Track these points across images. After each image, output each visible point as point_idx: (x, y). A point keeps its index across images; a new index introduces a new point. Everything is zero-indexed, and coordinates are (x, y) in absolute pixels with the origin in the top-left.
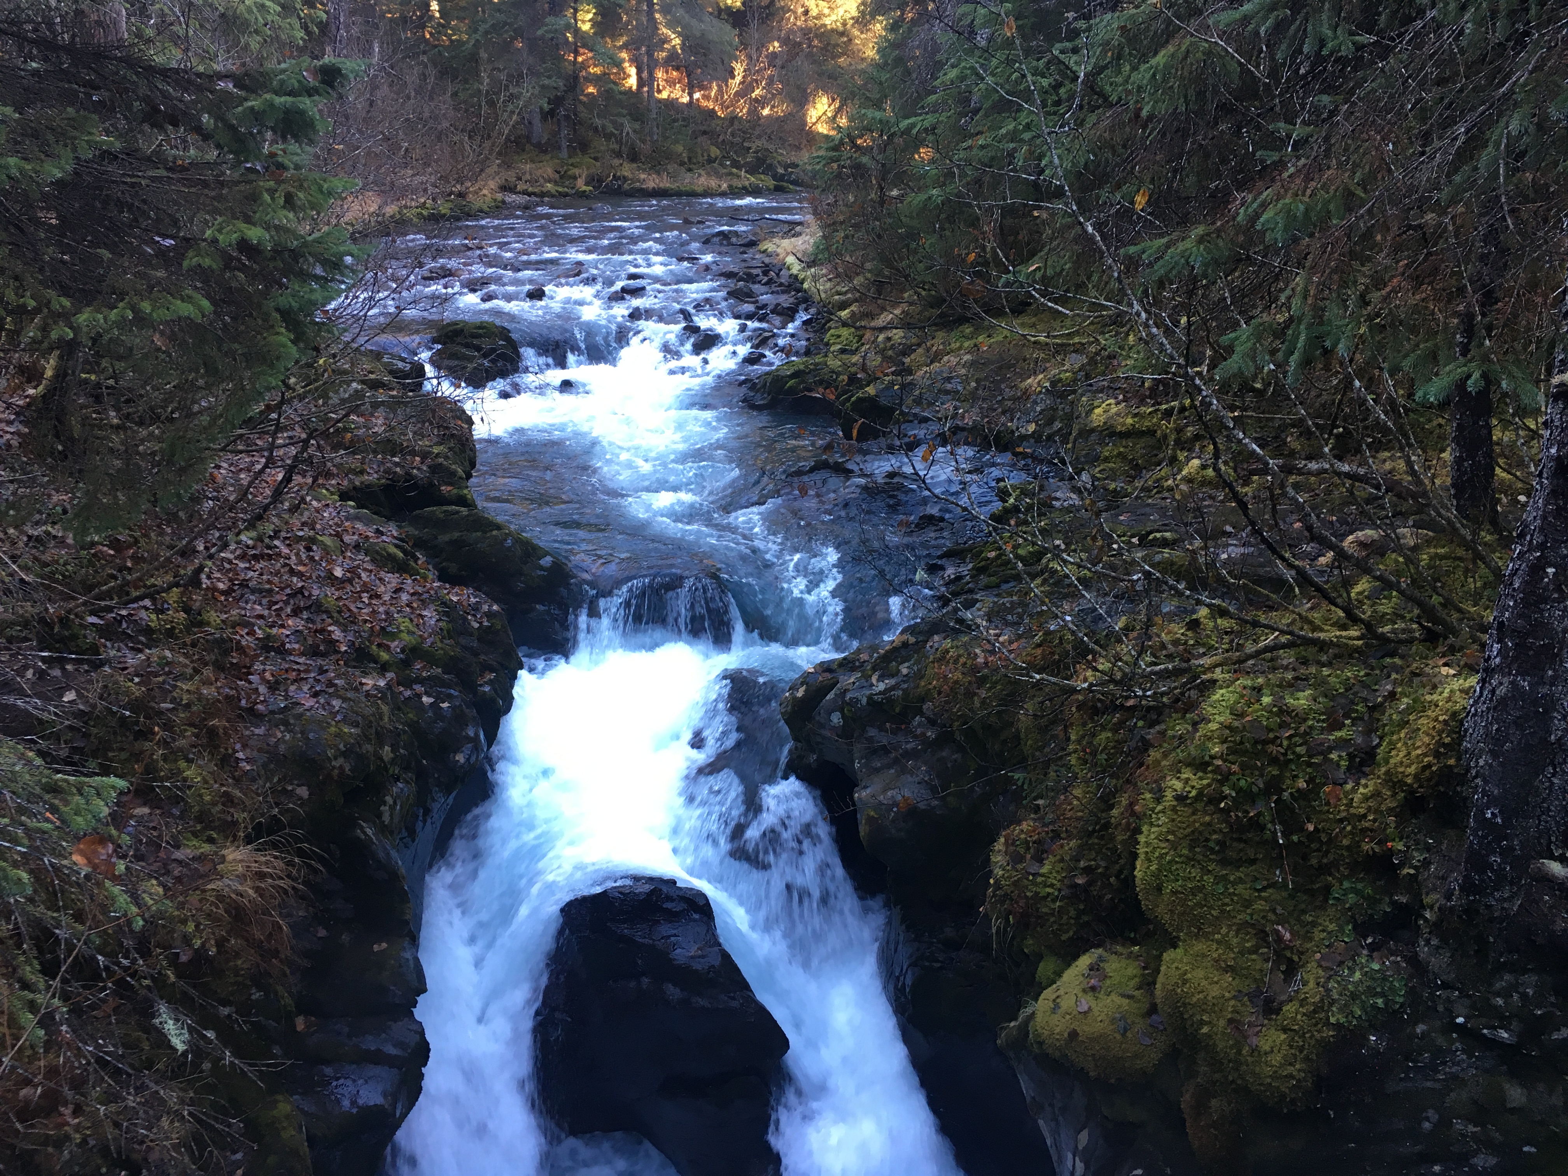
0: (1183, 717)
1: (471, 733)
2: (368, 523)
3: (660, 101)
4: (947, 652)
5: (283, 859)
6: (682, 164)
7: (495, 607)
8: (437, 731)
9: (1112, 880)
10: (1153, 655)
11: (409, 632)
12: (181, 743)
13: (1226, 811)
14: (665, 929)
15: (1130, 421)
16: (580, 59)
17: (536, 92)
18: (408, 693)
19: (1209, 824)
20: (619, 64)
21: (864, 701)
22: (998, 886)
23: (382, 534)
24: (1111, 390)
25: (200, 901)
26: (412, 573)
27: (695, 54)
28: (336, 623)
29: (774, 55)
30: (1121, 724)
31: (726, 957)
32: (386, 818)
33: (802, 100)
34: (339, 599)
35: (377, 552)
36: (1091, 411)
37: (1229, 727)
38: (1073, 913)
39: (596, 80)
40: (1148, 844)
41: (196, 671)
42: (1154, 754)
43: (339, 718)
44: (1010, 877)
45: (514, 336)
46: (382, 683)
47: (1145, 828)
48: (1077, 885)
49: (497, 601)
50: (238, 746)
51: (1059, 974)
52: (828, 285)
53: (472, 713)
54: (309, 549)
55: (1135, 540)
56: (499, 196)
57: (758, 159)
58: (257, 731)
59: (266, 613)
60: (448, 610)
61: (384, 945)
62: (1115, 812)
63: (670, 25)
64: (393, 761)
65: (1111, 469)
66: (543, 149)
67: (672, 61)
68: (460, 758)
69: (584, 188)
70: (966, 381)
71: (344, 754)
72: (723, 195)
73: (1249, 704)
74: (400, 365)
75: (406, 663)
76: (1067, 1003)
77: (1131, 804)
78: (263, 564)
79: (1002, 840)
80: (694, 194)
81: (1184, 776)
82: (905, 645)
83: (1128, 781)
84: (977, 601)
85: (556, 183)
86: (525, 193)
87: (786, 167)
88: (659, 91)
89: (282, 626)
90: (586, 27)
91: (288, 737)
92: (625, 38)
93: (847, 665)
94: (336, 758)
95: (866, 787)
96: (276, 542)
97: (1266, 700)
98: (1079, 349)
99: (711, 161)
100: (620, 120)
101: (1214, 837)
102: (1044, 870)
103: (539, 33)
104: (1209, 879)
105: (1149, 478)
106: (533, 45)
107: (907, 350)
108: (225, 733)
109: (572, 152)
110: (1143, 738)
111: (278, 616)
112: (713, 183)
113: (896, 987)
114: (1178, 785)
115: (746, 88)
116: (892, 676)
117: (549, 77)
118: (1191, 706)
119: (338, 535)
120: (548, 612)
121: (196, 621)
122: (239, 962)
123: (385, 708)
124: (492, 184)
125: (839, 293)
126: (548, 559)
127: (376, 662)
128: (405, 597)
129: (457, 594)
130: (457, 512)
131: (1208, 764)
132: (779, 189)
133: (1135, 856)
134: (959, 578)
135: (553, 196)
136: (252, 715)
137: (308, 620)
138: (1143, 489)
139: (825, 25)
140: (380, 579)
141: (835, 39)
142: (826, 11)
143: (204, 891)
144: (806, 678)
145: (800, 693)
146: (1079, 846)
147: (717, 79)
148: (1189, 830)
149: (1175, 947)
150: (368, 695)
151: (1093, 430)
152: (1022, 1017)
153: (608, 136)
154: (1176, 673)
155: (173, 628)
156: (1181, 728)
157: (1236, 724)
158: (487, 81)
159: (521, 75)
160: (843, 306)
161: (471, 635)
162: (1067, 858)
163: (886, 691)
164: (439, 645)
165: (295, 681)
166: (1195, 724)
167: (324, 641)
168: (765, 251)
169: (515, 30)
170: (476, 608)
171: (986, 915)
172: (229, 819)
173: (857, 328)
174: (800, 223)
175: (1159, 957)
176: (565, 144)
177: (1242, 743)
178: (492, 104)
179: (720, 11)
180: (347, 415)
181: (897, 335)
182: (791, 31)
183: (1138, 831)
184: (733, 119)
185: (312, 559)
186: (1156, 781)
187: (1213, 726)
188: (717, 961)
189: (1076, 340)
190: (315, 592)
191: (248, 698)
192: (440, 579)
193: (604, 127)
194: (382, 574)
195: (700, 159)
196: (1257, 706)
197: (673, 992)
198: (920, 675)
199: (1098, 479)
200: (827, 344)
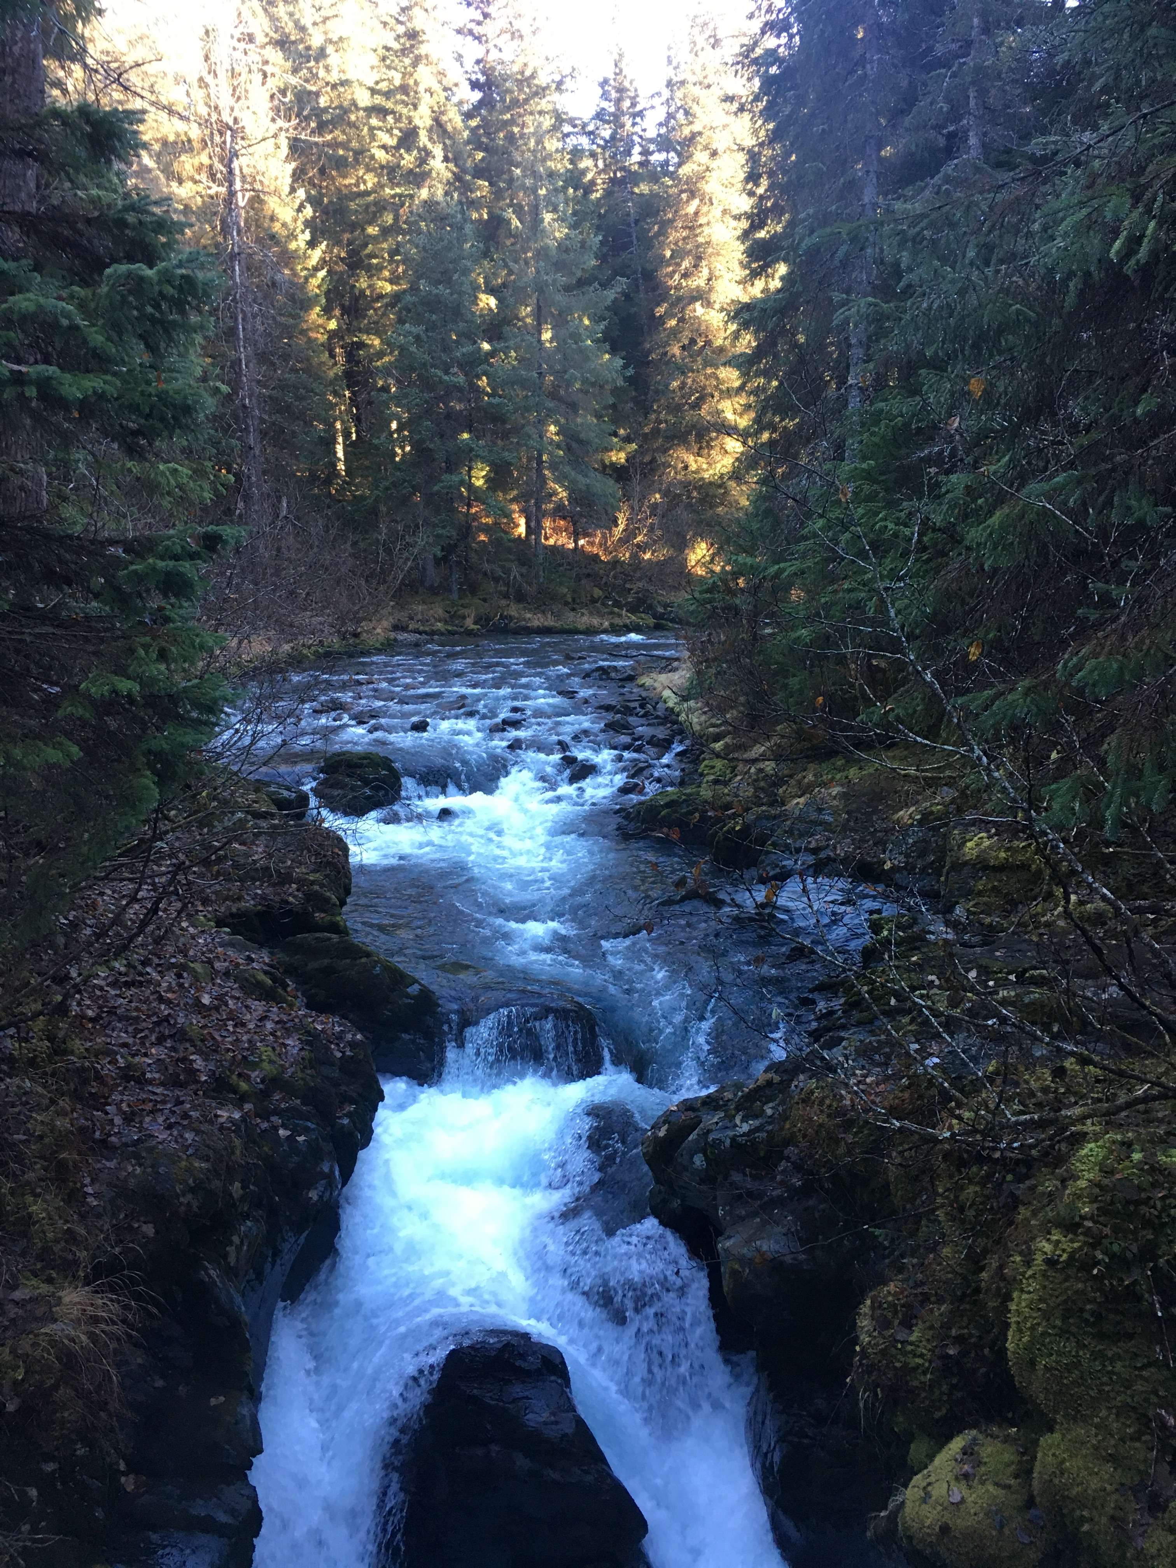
0: (1053, 1173)
1: (326, 1169)
2: (240, 948)
3: (546, 547)
4: (812, 1092)
5: (119, 1302)
6: (566, 604)
7: (359, 1037)
8: (291, 1165)
9: (986, 1351)
10: (1021, 1103)
11: (271, 1062)
12: (30, 1176)
13: (1100, 1278)
14: (517, 1390)
15: (1003, 855)
16: (473, 511)
17: (431, 540)
18: (265, 1125)
19: (1083, 1292)
20: (508, 515)
21: (728, 1142)
22: (864, 1353)
23: (252, 960)
24: (983, 825)
25: (33, 1345)
26: (278, 1000)
27: (581, 506)
28: (199, 1052)
29: (654, 507)
30: (989, 1176)
31: (580, 1423)
32: (232, 1260)
33: (682, 545)
34: (205, 1027)
35: (247, 980)
36: (964, 843)
37: (1098, 1185)
38: (945, 1388)
39: (486, 529)
40: (1018, 1313)
41: (53, 1102)
42: (1023, 1212)
43: (190, 1151)
44: (877, 1345)
45: (397, 765)
46: (237, 1115)
47: (1015, 1295)
48: (948, 1356)
49: (361, 1030)
50: (87, 1181)
51: (931, 1457)
52: (703, 718)
53: (328, 1147)
54: (179, 976)
55: (1012, 977)
56: (392, 635)
57: (639, 599)
58: (108, 1164)
59: (130, 1041)
60: (312, 1039)
61: (222, 1399)
62: (984, 1275)
63: (557, 480)
64: (242, 1198)
65: (985, 904)
66: (434, 591)
67: (559, 512)
68: (313, 1195)
69: (473, 627)
70: (835, 813)
71: (192, 1190)
72: (605, 632)
73: (1119, 1160)
74: (286, 793)
75: (265, 1094)
76: (938, 1491)
77: (1001, 1267)
78: (133, 990)
79: (868, 1302)
80: (577, 632)
81: (1054, 1238)
82: (769, 1083)
83: (998, 1242)
84: (843, 1039)
85: (446, 622)
86: (417, 631)
87: (666, 606)
88: (546, 538)
89: (146, 1055)
90: (479, 483)
91: (138, 1170)
92: (515, 492)
93: (709, 1102)
94: (184, 1195)
95: (729, 1237)
96: (148, 969)
97: (1137, 1156)
98: (951, 783)
99: (594, 601)
100: (507, 565)
101: (1088, 1307)
102: (913, 1338)
103: (436, 488)
104: (1083, 1354)
105: (1023, 913)
106: (429, 500)
107: (778, 781)
108: (75, 1166)
109: (462, 593)
110: (1012, 1195)
111: (143, 1044)
112: (595, 621)
113: (763, 1466)
114: (1048, 1247)
115: (630, 534)
116: (755, 1117)
117: (444, 527)
118: (1060, 1160)
119: (210, 962)
120: (413, 1042)
121: (59, 1050)
122: (66, 1414)
123: (237, 1142)
124: (385, 624)
125: (713, 726)
126: (416, 987)
127: (235, 1093)
128: (269, 1025)
129: (322, 1023)
130: (329, 939)
131: (1079, 1225)
132: (658, 627)
133: (1007, 1325)
134: (831, 1013)
135: (442, 634)
136: (104, 1147)
137: (173, 1049)
138: (1019, 924)
139: (703, 479)
140: (247, 1007)
141: (712, 491)
142: (705, 466)
143: (36, 1335)
144: (668, 1117)
145: (662, 1133)
146: (951, 1312)
147: (601, 527)
148: (1061, 1299)
149: (1051, 1430)
150: (221, 1128)
151: (966, 863)
152: (891, 1506)
153: (497, 580)
154: (1041, 1125)
155: (36, 1057)
156: (1049, 1185)
157: (1106, 1181)
158: (385, 531)
159: (417, 526)
160: (717, 738)
161: (333, 1064)
162: (937, 1325)
163: (751, 1132)
164: (300, 1075)
165: (151, 1112)
166: (1063, 1181)
167: (185, 1070)
168: (643, 685)
169: (413, 487)
170: (340, 1037)
171: (852, 1386)
172: (70, 1257)
173: (730, 760)
174: (677, 659)
175: (1036, 1443)
176: (456, 587)
177: (1112, 1203)
178: (389, 551)
179: (605, 467)
180: (229, 842)
181: (769, 766)
182: (670, 484)
183: (1008, 1298)
184: (616, 562)
185: (181, 986)
186: (1025, 1243)
187: (1082, 1183)
188: (569, 1428)
189: (948, 773)
190: (181, 1020)
191: (102, 1129)
192: (308, 1006)
193: (492, 570)
194: (249, 1002)
195: (584, 600)
196: (1127, 1163)
197: (522, 1462)
198: (784, 1117)
199: (974, 913)
200: (702, 775)
